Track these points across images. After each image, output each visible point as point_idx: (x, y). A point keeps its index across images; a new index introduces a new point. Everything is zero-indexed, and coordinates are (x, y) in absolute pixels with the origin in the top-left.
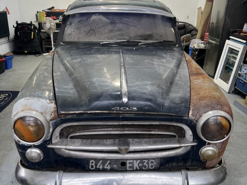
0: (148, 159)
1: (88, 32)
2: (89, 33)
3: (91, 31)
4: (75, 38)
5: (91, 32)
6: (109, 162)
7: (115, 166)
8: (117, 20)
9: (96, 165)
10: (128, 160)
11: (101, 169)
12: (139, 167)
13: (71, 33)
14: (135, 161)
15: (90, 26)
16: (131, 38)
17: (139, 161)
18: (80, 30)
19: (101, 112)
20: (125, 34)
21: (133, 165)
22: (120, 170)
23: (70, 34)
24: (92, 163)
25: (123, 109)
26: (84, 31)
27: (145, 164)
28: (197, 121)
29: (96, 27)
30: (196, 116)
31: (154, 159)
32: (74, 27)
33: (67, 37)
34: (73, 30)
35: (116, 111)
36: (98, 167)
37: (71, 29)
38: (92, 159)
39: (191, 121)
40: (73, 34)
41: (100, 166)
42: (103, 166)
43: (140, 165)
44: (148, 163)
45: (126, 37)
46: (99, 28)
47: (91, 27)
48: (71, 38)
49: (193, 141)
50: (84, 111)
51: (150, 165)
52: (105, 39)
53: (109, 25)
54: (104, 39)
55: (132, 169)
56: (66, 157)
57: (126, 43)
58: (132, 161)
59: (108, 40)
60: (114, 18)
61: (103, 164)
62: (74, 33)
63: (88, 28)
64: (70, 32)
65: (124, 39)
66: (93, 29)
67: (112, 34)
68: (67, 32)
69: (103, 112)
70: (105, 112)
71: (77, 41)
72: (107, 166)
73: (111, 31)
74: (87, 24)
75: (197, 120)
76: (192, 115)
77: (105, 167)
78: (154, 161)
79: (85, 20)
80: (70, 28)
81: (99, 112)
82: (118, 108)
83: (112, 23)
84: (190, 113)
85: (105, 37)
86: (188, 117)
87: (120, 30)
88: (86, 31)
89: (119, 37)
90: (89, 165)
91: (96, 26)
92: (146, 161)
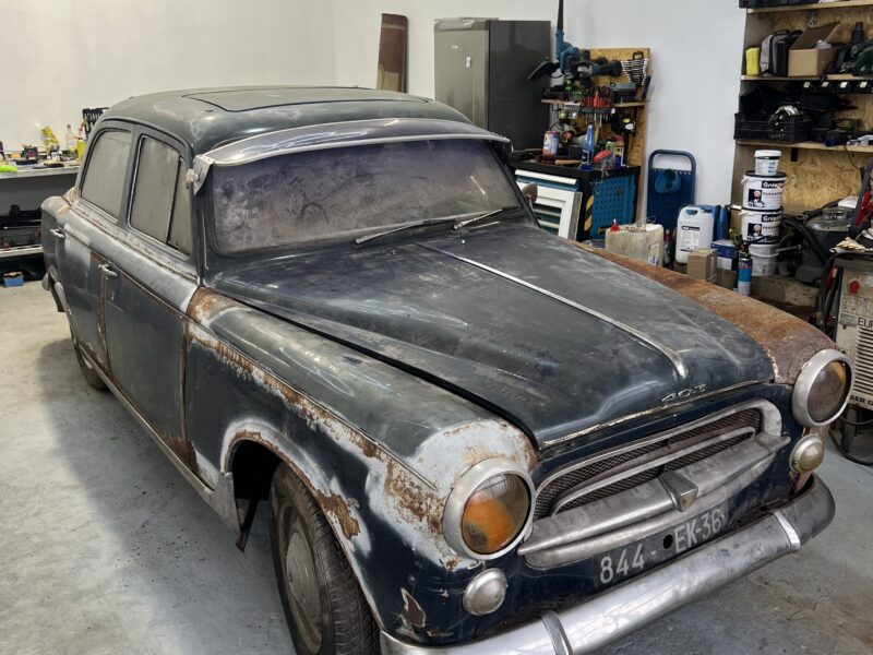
0: (709, 511)
1: (303, 213)
2: (306, 216)
3: (309, 208)
4: (265, 238)
5: (310, 212)
6: (640, 547)
7: (654, 553)
8: (371, 164)
9: (614, 567)
10: (674, 527)
11: (626, 573)
12: (697, 535)
13: (243, 223)
14: (688, 524)
15: (301, 191)
16: (426, 211)
17: (695, 521)
18: (272, 208)
19: (639, 414)
20: (408, 205)
21: (686, 537)
22: (664, 559)
23: (238, 228)
24: (606, 564)
25: (684, 394)
26: (288, 210)
27: (706, 525)
28: (793, 385)
29: (319, 194)
30: (788, 374)
31: (718, 506)
32: (245, 203)
33: (232, 238)
34: (244, 212)
35: (670, 402)
36: (618, 571)
37: (238, 211)
38: (605, 554)
39: (780, 388)
40: (253, 223)
41: (622, 566)
42: (630, 563)
43: (698, 530)
44: (710, 521)
45: (415, 213)
46: (328, 195)
47: (304, 195)
48: (249, 238)
49: (782, 435)
50: (600, 423)
51: (714, 522)
52: (361, 225)
53: (357, 184)
54: (357, 227)
55: (685, 548)
56: (547, 572)
57: (421, 230)
58: (682, 527)
59: (369, 226)
60: (360, 158)
61: (630, 558)
62: (254, 220)
63: (295, 202)
64: (237, 218)
65: (413, 218)
66: (312, 200)
67: (375, 209)
68: (226, 222)
69: (643, 413)
70: (647, 412)
71: (274, 244)
72: (638, 560)
73: (368, 200)
74: (287, 187)
75: (791, 382)
76: (780, 373)
77: (635, 565)
78: (718, 511)
79: (277, 177)
80: (231, 206)
81: (634, 416)
82: (673, 395)
83: (363, 175)
84: (776, 371)
85: (359, 220)
86: (772, 381)
87: (390, 193)
88: (294, 212)
89: (395, 215)
90: (601, 571)
91: (318, 191)
92: (707, 516)
